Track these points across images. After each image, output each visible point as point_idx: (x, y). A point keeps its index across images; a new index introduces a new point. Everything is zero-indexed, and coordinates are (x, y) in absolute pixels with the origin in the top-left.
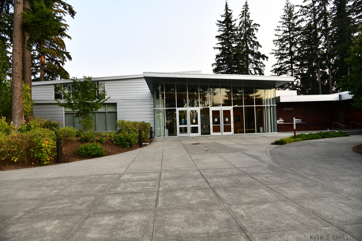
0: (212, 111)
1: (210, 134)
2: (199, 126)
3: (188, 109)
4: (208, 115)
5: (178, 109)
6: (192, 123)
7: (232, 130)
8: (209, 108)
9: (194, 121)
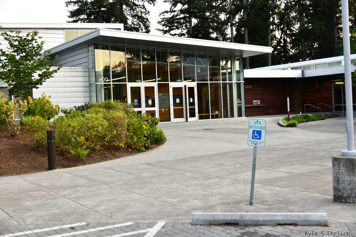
0: (173, 88)
1: (170, 121)
2: (156, 109)
3: (142, 85)
4: (168, 94)
5: (130, 85)
6: (147, 106)
7: (197, 115)
8: (169, 83)
9: (150, 102)
